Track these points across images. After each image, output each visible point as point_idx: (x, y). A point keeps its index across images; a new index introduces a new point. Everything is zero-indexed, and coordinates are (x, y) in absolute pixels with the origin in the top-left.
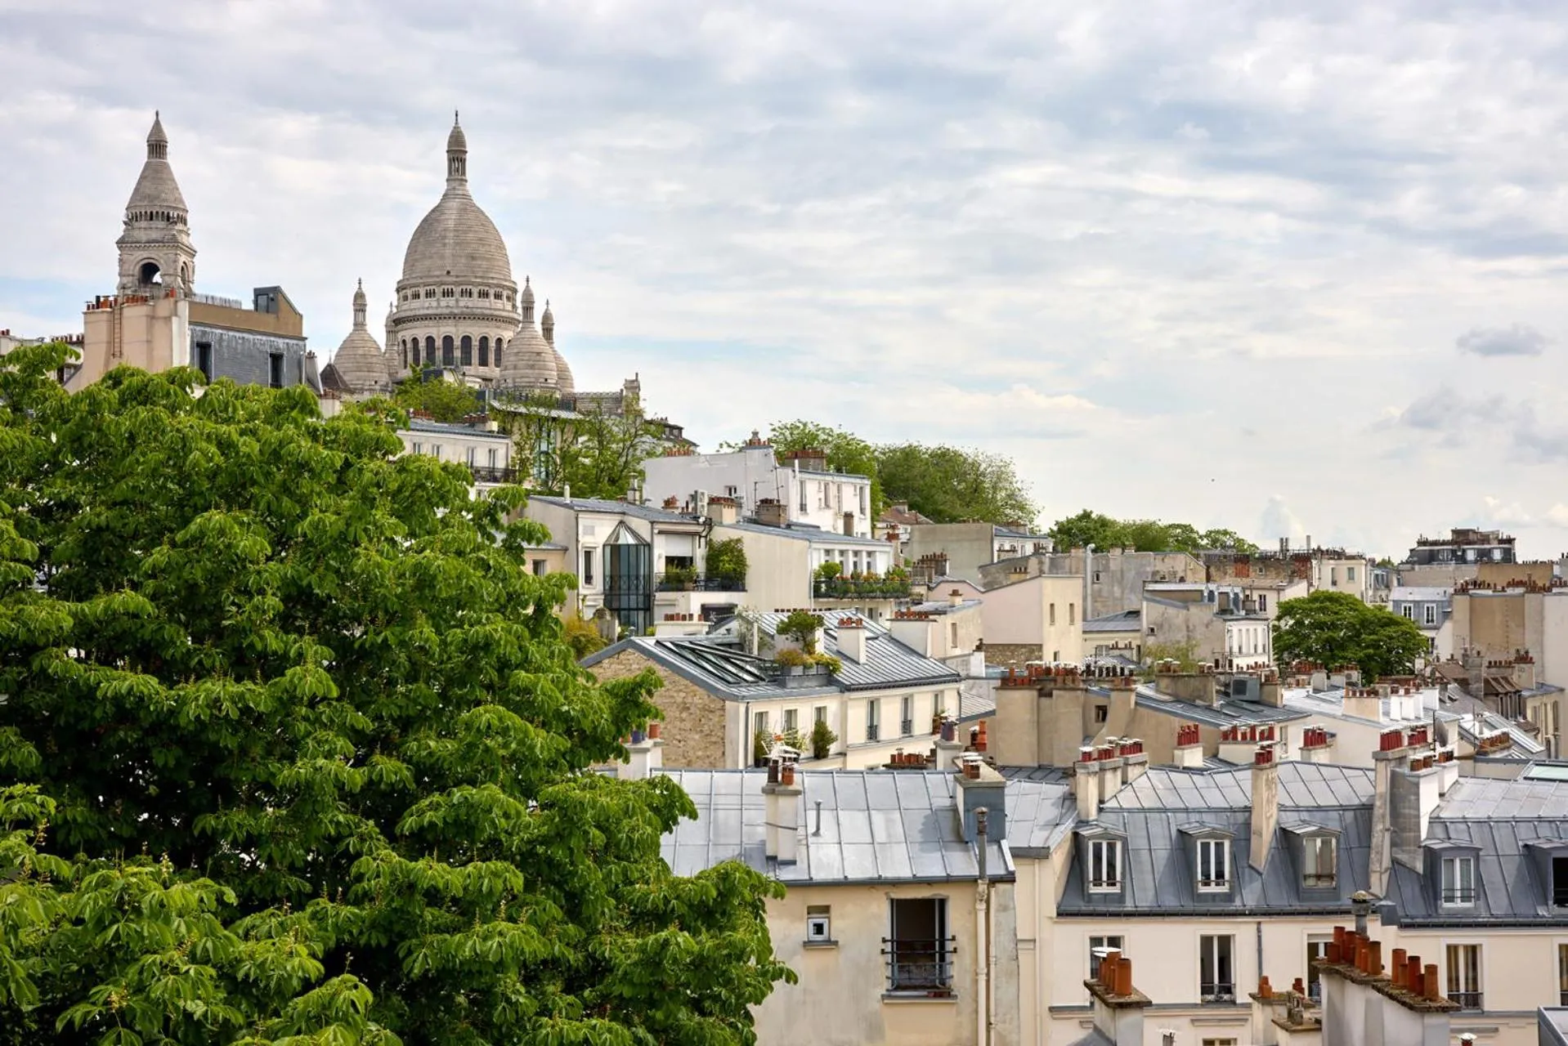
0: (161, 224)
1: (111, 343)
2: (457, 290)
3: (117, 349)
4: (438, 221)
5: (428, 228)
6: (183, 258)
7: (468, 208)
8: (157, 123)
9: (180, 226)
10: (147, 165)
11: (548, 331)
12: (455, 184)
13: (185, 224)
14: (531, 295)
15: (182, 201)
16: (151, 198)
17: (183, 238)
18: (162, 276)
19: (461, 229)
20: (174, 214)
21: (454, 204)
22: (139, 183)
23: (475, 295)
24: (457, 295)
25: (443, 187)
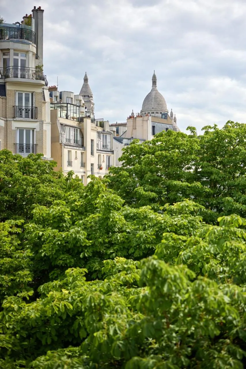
0: (87, 98)
1: (133, 126)
2: (155, 112)
3: (135, 128)
4: (150, 96)
5: (148, 98)
6: (92, 105)
7: (157, 93)
8: (86, 74)
9: (91, 98)
10: (84, 84)
11: (175, 121)
12: (154, 87)
13: (92, 97)
14: (172, 113)
15: (91, 92)
16: (85, 92)
17: (92, 101)
18: (87, 110)
19: (156, 98)
20: (90, 95)
21: (154, 92)
22: (82, 89)
23: (159, 113)
24: (155, 113)
25: (151, 88)
